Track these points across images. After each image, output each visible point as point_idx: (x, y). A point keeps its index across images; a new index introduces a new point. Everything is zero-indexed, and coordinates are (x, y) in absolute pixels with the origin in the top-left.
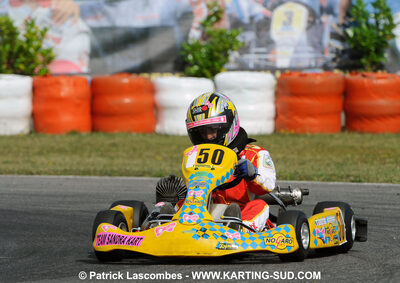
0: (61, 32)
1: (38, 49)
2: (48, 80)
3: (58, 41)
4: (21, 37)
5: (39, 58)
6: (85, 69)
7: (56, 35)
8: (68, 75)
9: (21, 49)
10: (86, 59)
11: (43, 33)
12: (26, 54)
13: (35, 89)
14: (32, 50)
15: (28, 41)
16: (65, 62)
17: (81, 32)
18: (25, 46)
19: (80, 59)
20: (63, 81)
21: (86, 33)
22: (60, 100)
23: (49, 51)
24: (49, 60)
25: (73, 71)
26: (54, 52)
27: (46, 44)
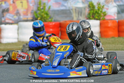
0: (108, 6)
1: (101, 12)
2: (105, 21)
3: (107, 9)
4: (96, 8)
5: (102, 15)
6: (116, 18)
7: (107, 7)
8: (111, 20)
9: (96, 12)
10: (116, 15)
11: (103, 7)
12: (98, 13)
13: (101, 24)
14: (100, 12)
15: (99, 9)
16: (110, 16)
17: (115, 6)
18: (97, 11)
19: (114, 15)
20: (109, 21)
21: (116, 6)
22: (109, 27)
23: (105, 12)
24: (105, 15)
25: (113, 18)
26: (106, 13)
27: (104, 10)
